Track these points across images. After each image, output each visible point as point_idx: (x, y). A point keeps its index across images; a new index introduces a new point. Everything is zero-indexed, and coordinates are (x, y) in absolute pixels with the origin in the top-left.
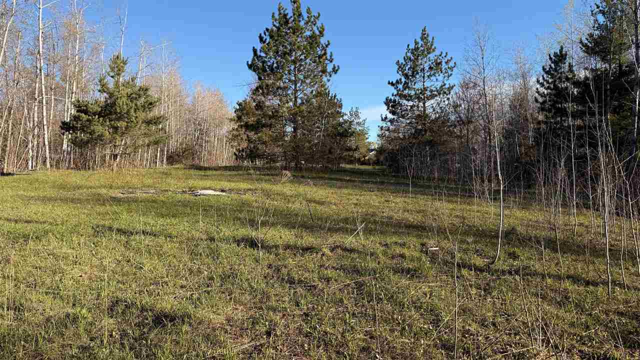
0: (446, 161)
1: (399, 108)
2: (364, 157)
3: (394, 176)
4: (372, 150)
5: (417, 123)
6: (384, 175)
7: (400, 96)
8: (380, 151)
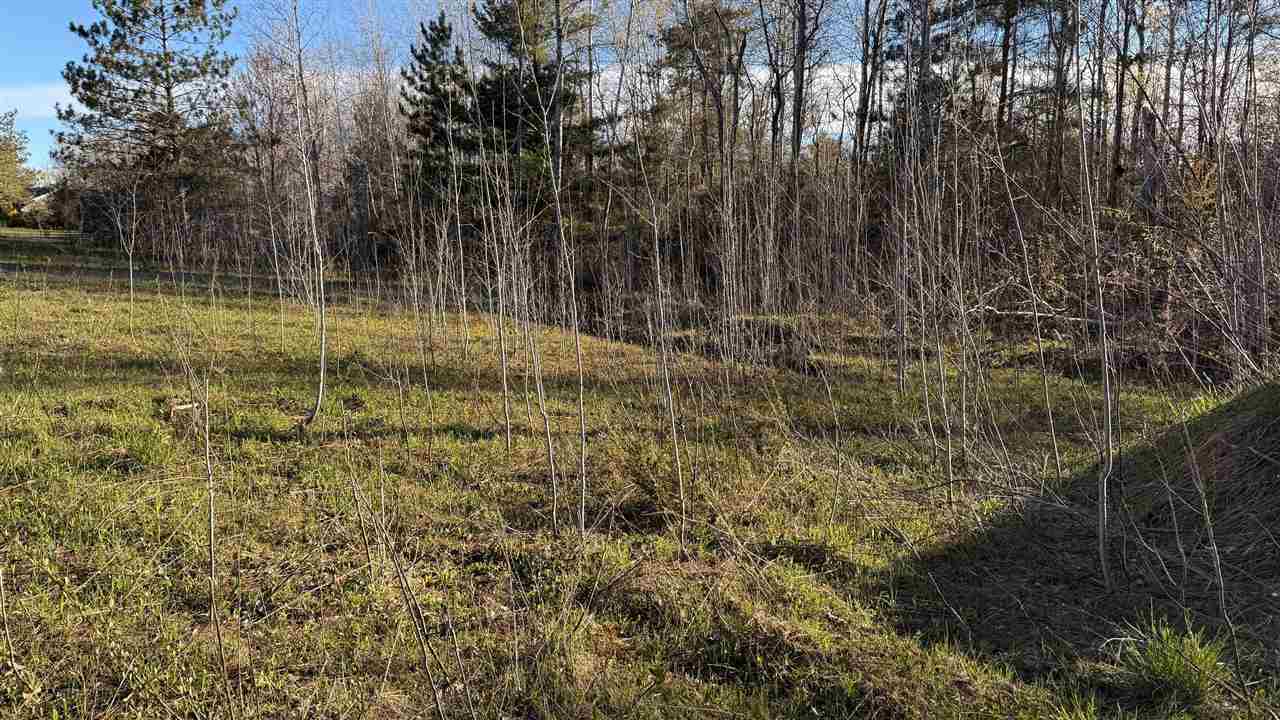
0: (228, 222)
1: (106, 93)
2: (18, 206)
3: (102, 254)
4: (40, 192)
5: (154, 132)
6: (75, 253)
7: (104, 64)
8: (62, 193)
